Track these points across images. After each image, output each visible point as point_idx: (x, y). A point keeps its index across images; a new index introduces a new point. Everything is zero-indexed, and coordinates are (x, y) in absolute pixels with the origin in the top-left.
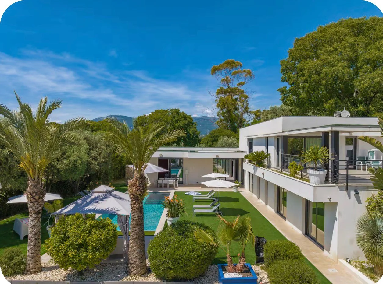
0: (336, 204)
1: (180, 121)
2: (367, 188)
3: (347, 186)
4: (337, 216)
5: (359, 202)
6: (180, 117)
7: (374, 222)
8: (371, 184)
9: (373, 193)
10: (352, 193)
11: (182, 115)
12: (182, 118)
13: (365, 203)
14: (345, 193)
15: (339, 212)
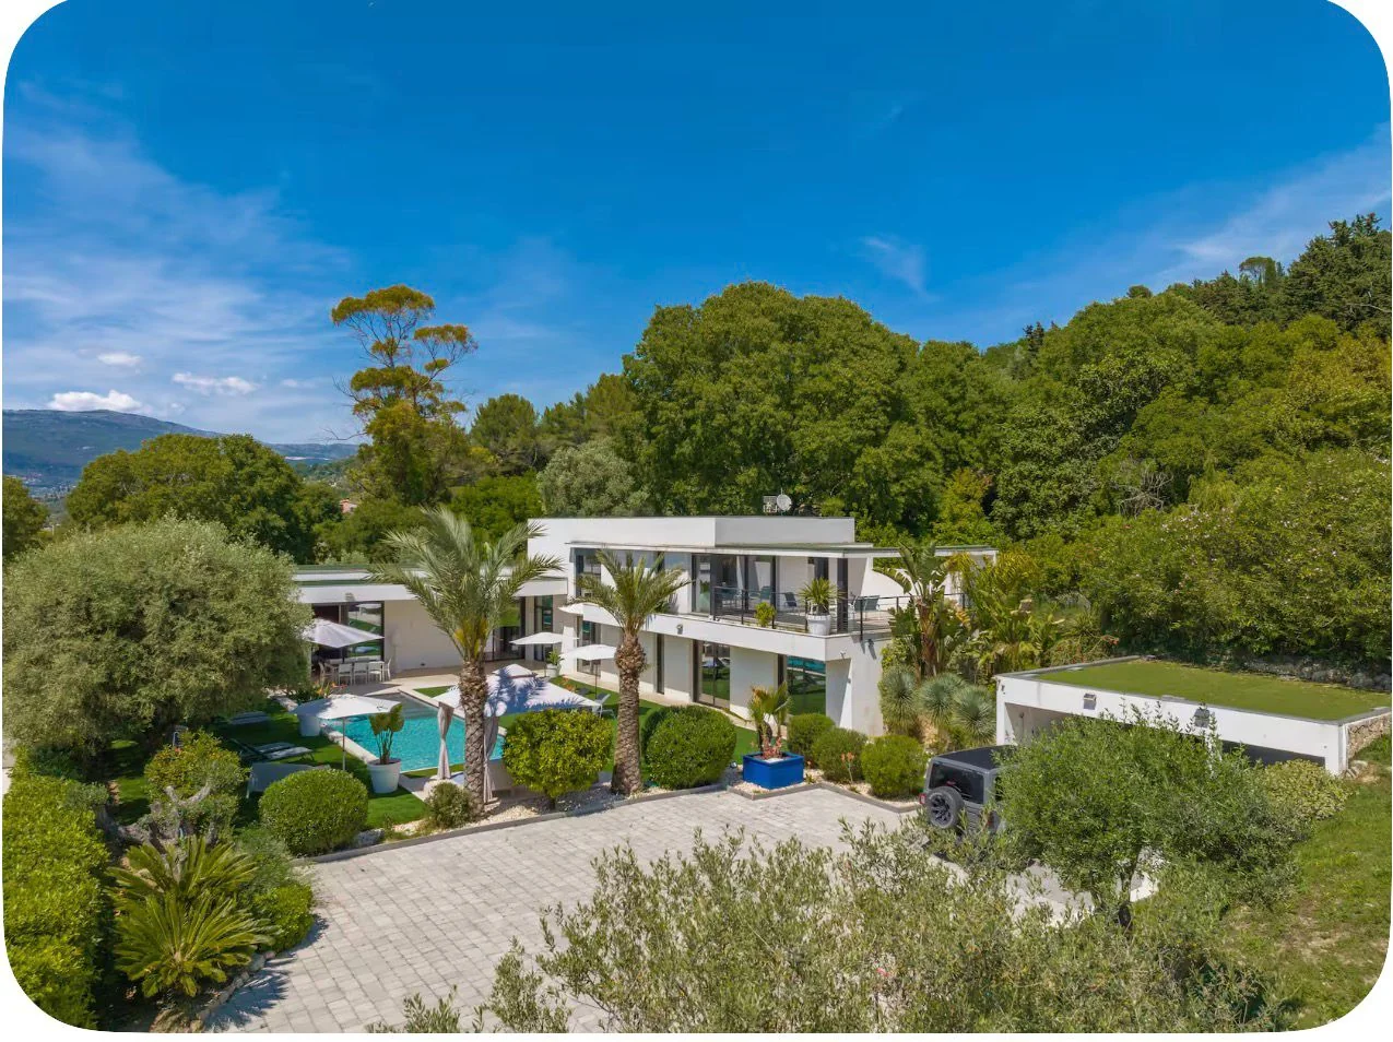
0: (849, 660)
1: (262, 476)
2: (883, 636)
3: (862, 634)
4: (850, 677)
5: (874, 656)
6: (261, 464)
7: (900, 676)
8: (890, 630)
9: (888, 642)
10: (867, 645)
11: (266, 459)
12: (268, 466)
13: (880, 658)
14: (858, 645)
15: (853, 673)
